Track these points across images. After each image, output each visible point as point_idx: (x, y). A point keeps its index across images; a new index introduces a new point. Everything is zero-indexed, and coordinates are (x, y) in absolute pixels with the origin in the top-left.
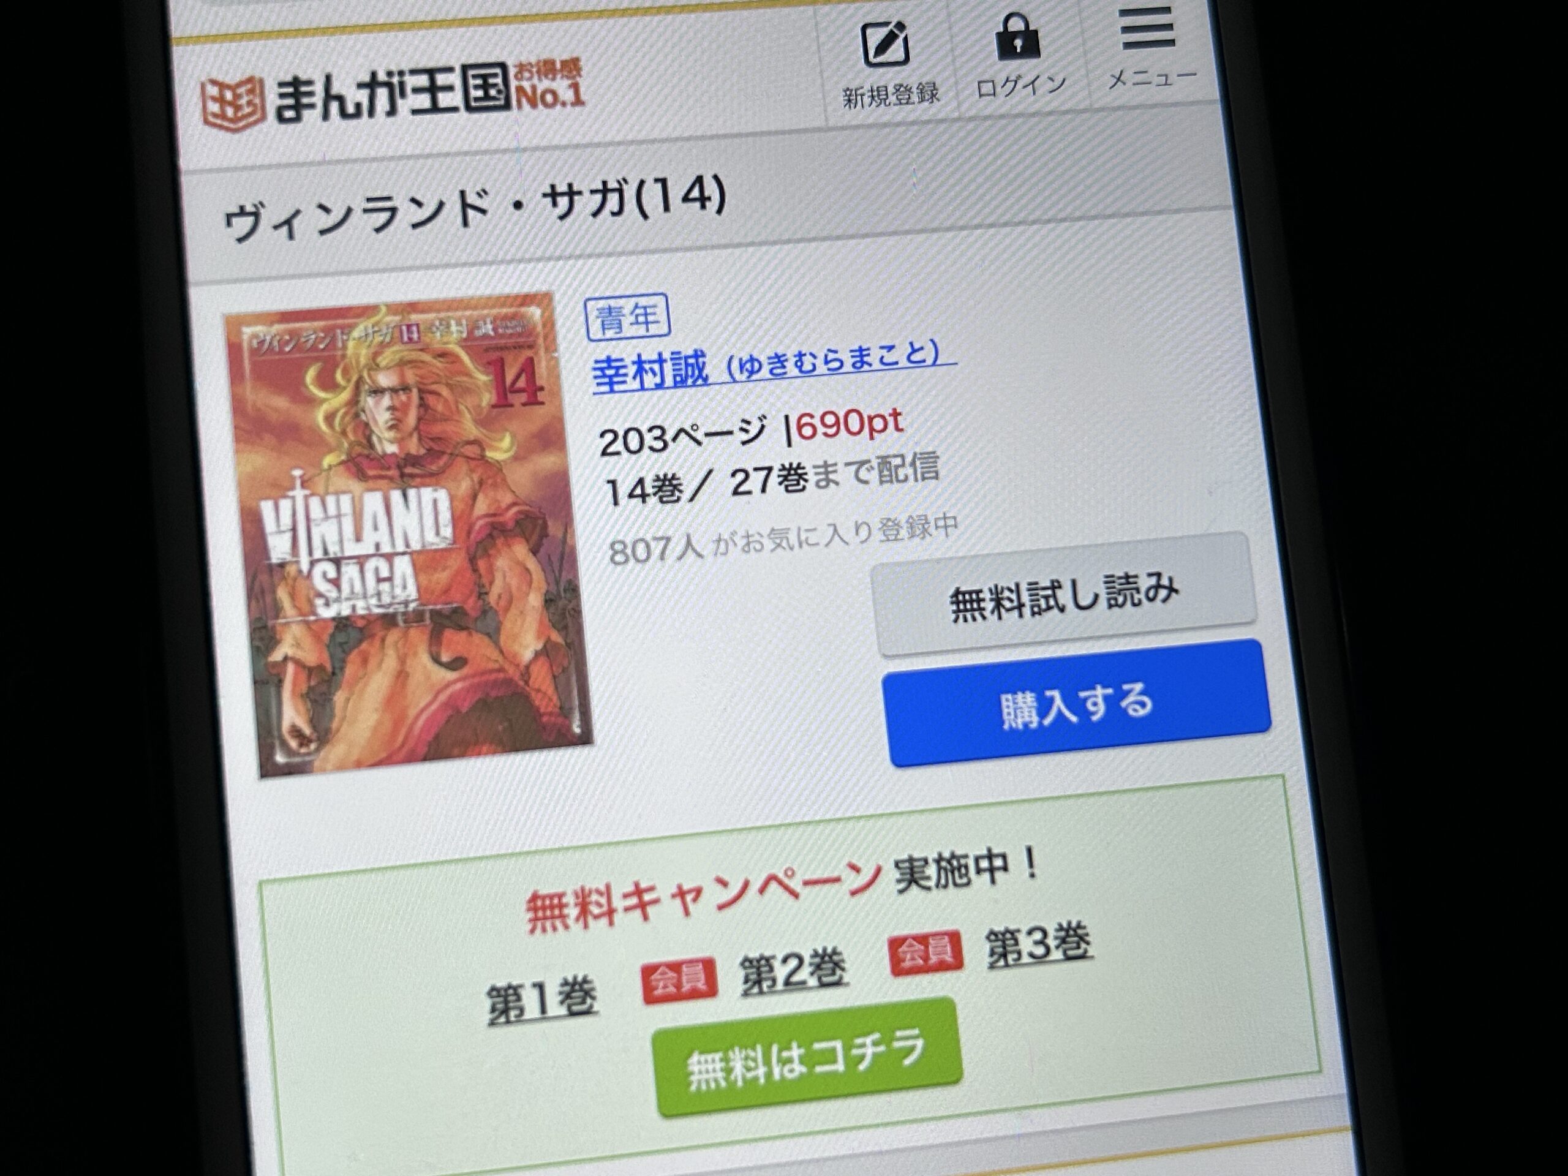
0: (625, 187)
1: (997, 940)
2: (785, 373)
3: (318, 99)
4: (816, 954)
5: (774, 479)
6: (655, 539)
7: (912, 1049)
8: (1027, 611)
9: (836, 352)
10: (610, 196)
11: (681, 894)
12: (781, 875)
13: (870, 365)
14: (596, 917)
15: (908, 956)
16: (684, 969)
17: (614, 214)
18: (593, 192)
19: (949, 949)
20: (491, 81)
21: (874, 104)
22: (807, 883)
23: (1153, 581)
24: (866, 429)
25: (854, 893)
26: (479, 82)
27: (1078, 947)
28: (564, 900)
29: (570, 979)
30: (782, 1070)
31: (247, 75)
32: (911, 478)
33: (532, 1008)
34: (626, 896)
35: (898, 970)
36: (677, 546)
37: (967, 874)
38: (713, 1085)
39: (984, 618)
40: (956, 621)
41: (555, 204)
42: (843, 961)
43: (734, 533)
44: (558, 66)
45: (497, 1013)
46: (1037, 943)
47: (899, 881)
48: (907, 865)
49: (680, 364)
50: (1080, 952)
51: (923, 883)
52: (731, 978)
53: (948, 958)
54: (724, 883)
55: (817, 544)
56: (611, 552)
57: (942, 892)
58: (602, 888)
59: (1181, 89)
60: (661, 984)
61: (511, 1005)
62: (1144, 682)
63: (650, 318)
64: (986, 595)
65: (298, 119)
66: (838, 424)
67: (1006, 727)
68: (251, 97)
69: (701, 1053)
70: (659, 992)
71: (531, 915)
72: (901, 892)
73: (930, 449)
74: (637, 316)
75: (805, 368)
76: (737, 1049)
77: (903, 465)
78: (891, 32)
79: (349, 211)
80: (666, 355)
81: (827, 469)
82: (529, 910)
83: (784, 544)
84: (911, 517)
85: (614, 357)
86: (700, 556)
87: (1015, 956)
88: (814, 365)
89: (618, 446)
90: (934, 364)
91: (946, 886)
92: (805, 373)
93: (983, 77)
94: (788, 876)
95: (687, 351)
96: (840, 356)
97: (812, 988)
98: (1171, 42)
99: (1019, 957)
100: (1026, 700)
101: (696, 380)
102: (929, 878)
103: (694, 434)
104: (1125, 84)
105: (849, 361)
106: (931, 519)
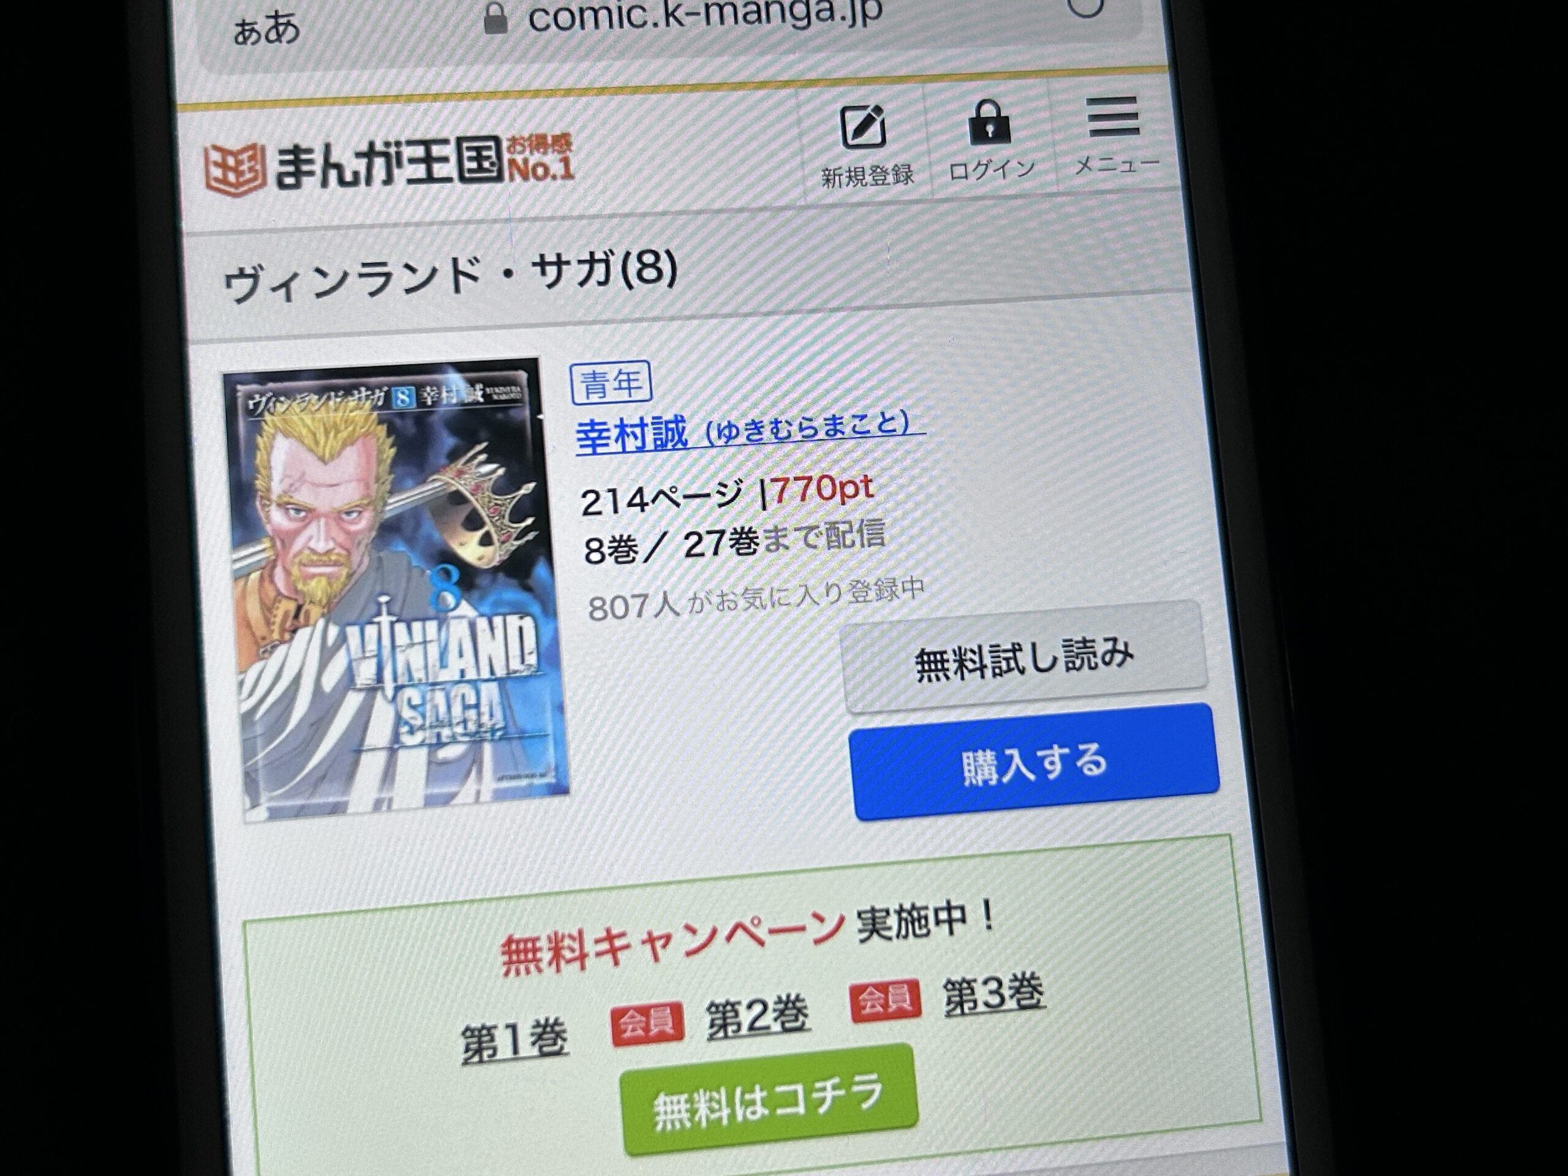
0: (611, 258)
1: (954, 989)
2: (761, 439)
3: (317, 168)
4: (780, 1000)
6: (634, 596)
7: (872, 1092)
8: (988, 673)
9: (810, 420)
10: (596, 266)
11: (651, 940)
12: (748, 924)
13: (843, 433)
14: (569, 961)
15: (869, 1004)
16: (653, 1012)
17: (600, 284)
18: (580, 262)
19: (908, 997)
20: (485, 153)
21: (852, 184)
22: (772, 931)
23: (1109, 646)
24: (838, 497)
25: (818, 942)
26: (474, 154)
27: (1032, 997)
28: (538, 945)
29: (542, 1022)
30: (745, 1112)
31: (249, 143)
33: (504, 1046)
34: (598, 941)
35: (858, 1016)
36: (654, 604)
37: (926, 925)
38: (678, 1125)
39: (948, 678)
40: (920, 680)
41: (543, 273)
42: (806, 1007)
43: (709, 592)
45: (470, 1053)
46: (991, 992)
47: (861, 931)
48: (869, 915)
49: (661, 428)
50: (1033, 1002)
51: (885, 933)
52: (697, 1022)
53: (907, 1005)
54: (693, 931)
55: (789, 604)
56: (591, 609)
57: (903, 943)
58: (575, 934)
59: (1145, 176)
60: (630, 1027)
61: (485, 1045)
62: (1099, 743)
63: (633, 384)
64: (950, 656)
65: (297, 185)
67: (967, 783)
68: (253, 163)
69: (666, 1095)
70: (628, 1035)
71: (506, 958)
72: (863, 941)
74: (620, 381)
75: (780, 435)
76: (701, 1091)
78: (869, 115)
79: (345, 275)
80: (648, 420)
82: (504, 953)
83: (757, 603)
84: (879, 580)
85: (597, 420)
86: (677, 614)
87: (971, 1005)
88: (789, 432)
90: (904, 434)
91: (906, 937)
92: (781, 441)
93: (957, 160)
94: (756, 926)
95: (669, 416)
96: (814, 424)
97: (776, 1033)
98: (1136, 131)
99: (975, 1006)
100: (986, 758)
101: (676, 444)
102: (890, 928)
103: (673, 496)
104: (1090, 169)
105: (822, 429)
106: (899, 582)
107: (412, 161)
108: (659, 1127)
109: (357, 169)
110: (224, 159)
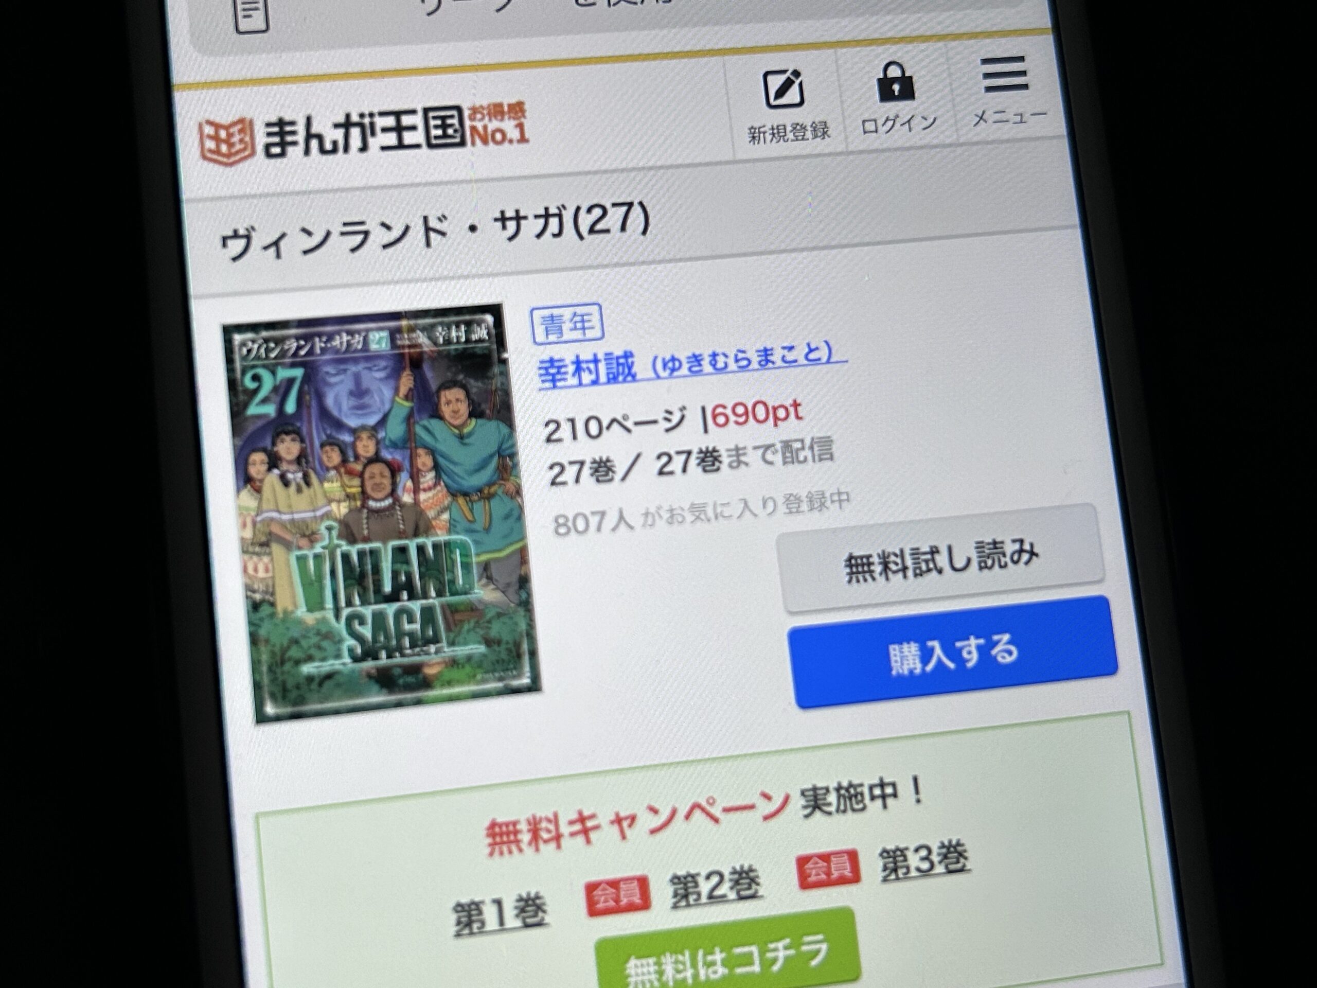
0: (564, 212)
1: (890, 857)
2: (701, 371)
3: (301, 137)
4: (734, 872)
5: (693, 461)
6: (593, 513)
7: (818, 952)
8: (910, 573)
9: (743, 352)
10: (551, 220)
11: (618, 821)
12: (704, 804)
13: (773, 363)
14: (546, 841)
15: (814, 872)
16: (622, 885)
17: (555, 236)
18: (536, 217)
19: (848, 865)
20: (449, 121)
21: (774, 139)
22: (727, 810)
23: (1017, 546)
24: (771, 418)
25: (766, 818)
26: (439, 122)
28: (519, 827)
29: (524, 896)
30: (707, 972)
31: (237, 118)
32: (810, 458)
33: (491, 921)
34: (571, 823)
35: (805, 883)
36: (611, 519)
37: (862, 801)
39: (874, 579)
40: (850, 582)
41: (504, 227)
42: (757, 877)
44: (506, 109)
45: (461, 926)
46: (923, 859)
47: (805, 807)
48: (811, 793)
49: (611, 363)
50: (959, 866)
51: (826, 809)
52: (662, 893)
53: (848, 873)
54: (654, 811)
55: (731, 516)
56: (555, 525)
57: (842, 817)
58: (551, 816)
59: (1035, 126)
60: (602, 899)
61: (474, 918)
62: (1011, 633)
63: (586, 325)
64: (875, 559)
65: (283, 154)
66: (746, 414)
67: (894, 673)
68: (242, 136)
69: (637, 958)
70: (601, 906)
71: (489, 840)
72: (807, 816)
73: (829, 434)
74: (575, 322)
75: (718, 366)
76: (668, 955)
78: (789, 78)
79: (328, 234)
80: (601, 356)
81: (738, 452)
82: (488, 835)
83: (703, 516)
84: (809, 492)
85: (556, 358)
86: (631, 528)
87: (904, 870)
88: (726, 364)
90: (828, 362)
91: (844, 811)
92: (719, 371)
93: (866, 117)
94: (710, 804)
95: (618, 352)
96: (748, 355)
97: (733, 900)
98: (1025, 87)
99: (908, 871)
100: (911, 650)
101: (626, 377)
102: (830, 804)
103: (625, 423)
104: (986, 122)
105: (755, 360)
106: (827, 495)
107: (385, 130)
109: (334, 138)
110: (216, 132)
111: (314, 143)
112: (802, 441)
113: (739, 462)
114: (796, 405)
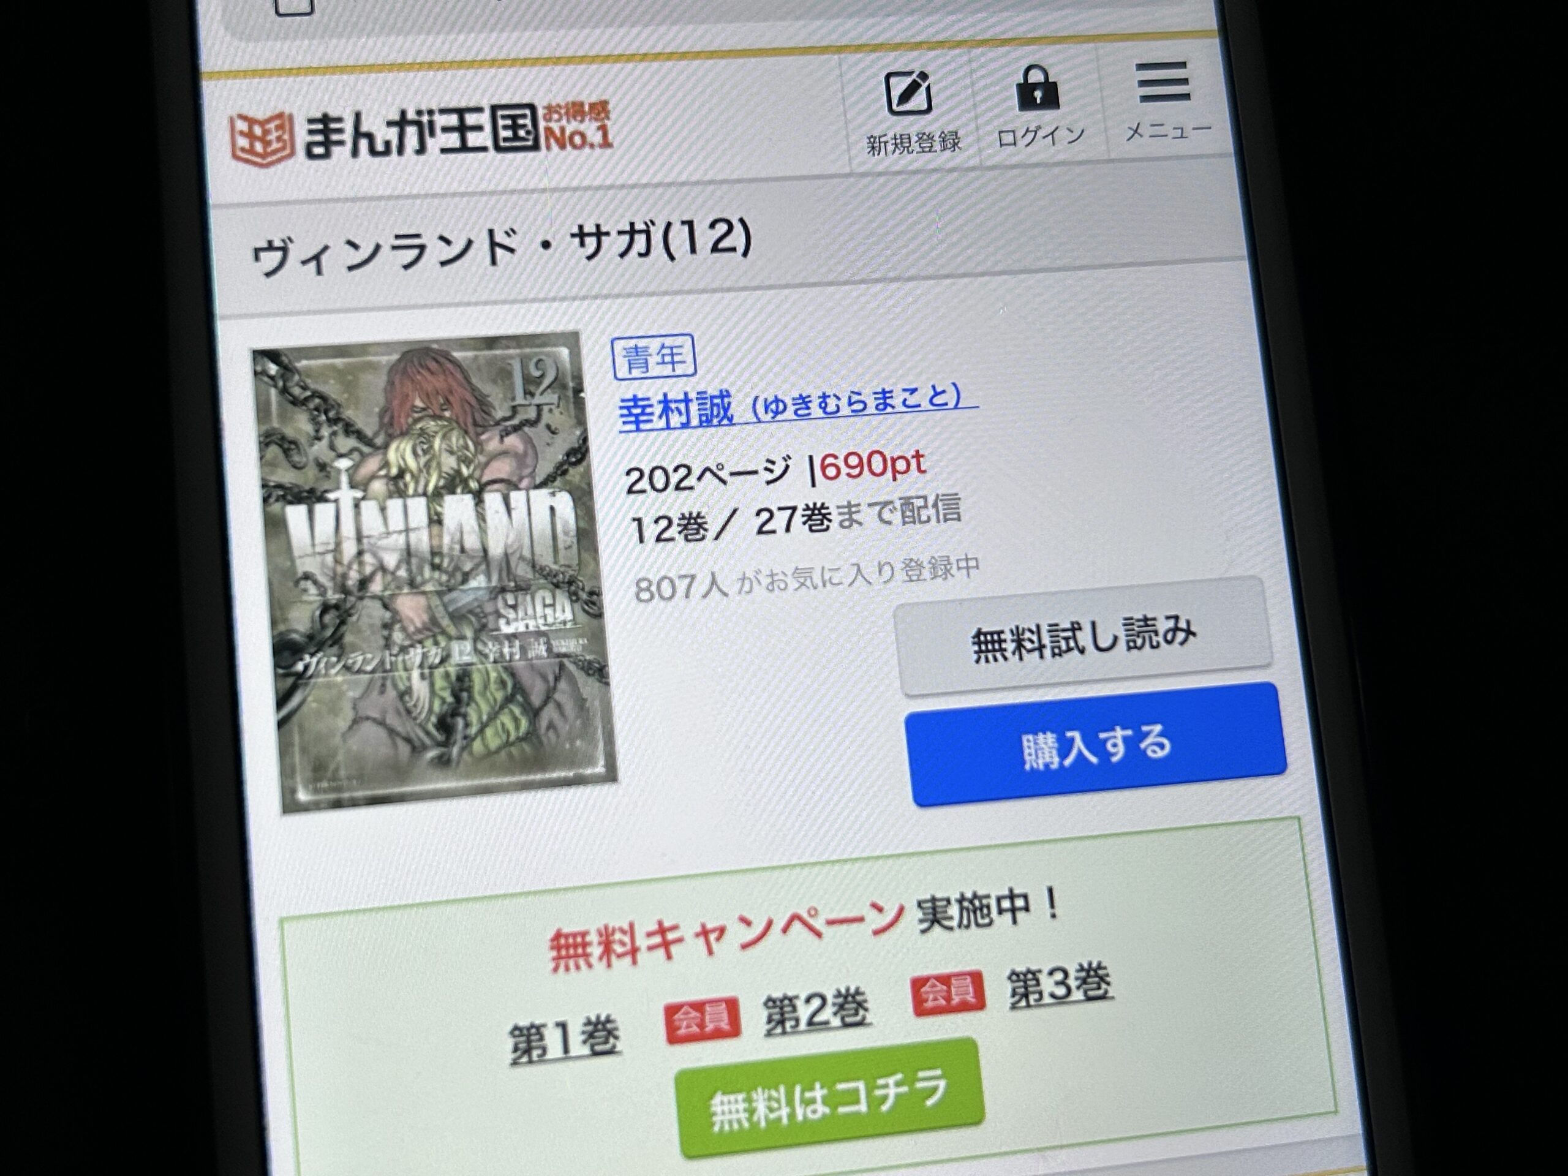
0: (652, 228)
1: (1020, 981)
2: (809, 414)
3: (348, 136)
4: (839, 994)
5: (798, 519)
6: (682, 577)
7: (935, 1089)
8: (1047, 652)
9: (859, 394)
10: (637, 237)
11: (705, 933)
12: (805, 915)
13: (893, 407)
14: (620, 956)
15: (931, 996)
16: (708, 1008)
17: (641, 255)
18: (620, 233)
19: (971, 989)
20: (521, 122)
21: (898, 151)
22: (831, 923)
23: (1171, 624)
24: (889, 469)
25: (877, 933)
26: (509, 122)
27: (1099, 988)
28: (588, 939)
29: (593, 1019)
30: (805, 1111)
31: (277, 112)
32: (934, 519)
33: (554, 1048)
34: (650, 935)
35: (921, 1009)
36: (701, 585)
37: (989, 915)
38: (736, 1126)
39: (1005, 658)
40: (978, 661)
41: (582, 244)
42: (866, 1001)
43: (758, 572)
44: (587, 108)
45: (519, 1053)
46: (1058, 983)
47: (921, 921)
48: (929, 905)
50: (1101, 992)
51: (947, 923)
52: (754, 1018)
53: (970, 998)
54: (747, 922)
55: (841, 584)
56: (637, 590)
57: (965, 933)
58: (626, 927)
59: (1197, 142)
60: (685, 1024)
61: (534, 1044)
62: (1163, 724)
64: (1007, 636)
65: (327, 155)
66: (861, 465)
67: (1027, 767)
68: (280, 133)
69: (724, 1093)
70: (682, 1032)
71: (554, 953)
72: (924, 931)
73: (954, 491)
74: (663, 355)
75: (829, 410)
76: (760, 1090)
77: (926, 507)
78: (914, 81)
79: (378, 248)
80: (692, 395)
81: (850, 510)
82: (552, 948)
83: (808, 583)
84: (933, 557)
85: (640, 396)
86: (725, 594)
87: (1037, 996)
88: (838, 406)
89: (644, 484)
90: (956, 407)
91: (968, 926)
92: (829, 415)
93: (1003, 127)
94: (811, 916)
95: (712, 391)
96: (863, 398)
97: (837, 1028)
98: (1186, 96)
99: (1041, 998)
100: (1047, 741)
101: (722, 420)
102: (951, 918)
103: (719, 473)
104: (1141, 136)
105: (872, 404)
106: (953, 559)
107: (446, 130)
108: (716, 1129)
109: (387, 138)
111: (364, 144)
112: (925, 498)
113: (852, 521)
114: (918, 456)
